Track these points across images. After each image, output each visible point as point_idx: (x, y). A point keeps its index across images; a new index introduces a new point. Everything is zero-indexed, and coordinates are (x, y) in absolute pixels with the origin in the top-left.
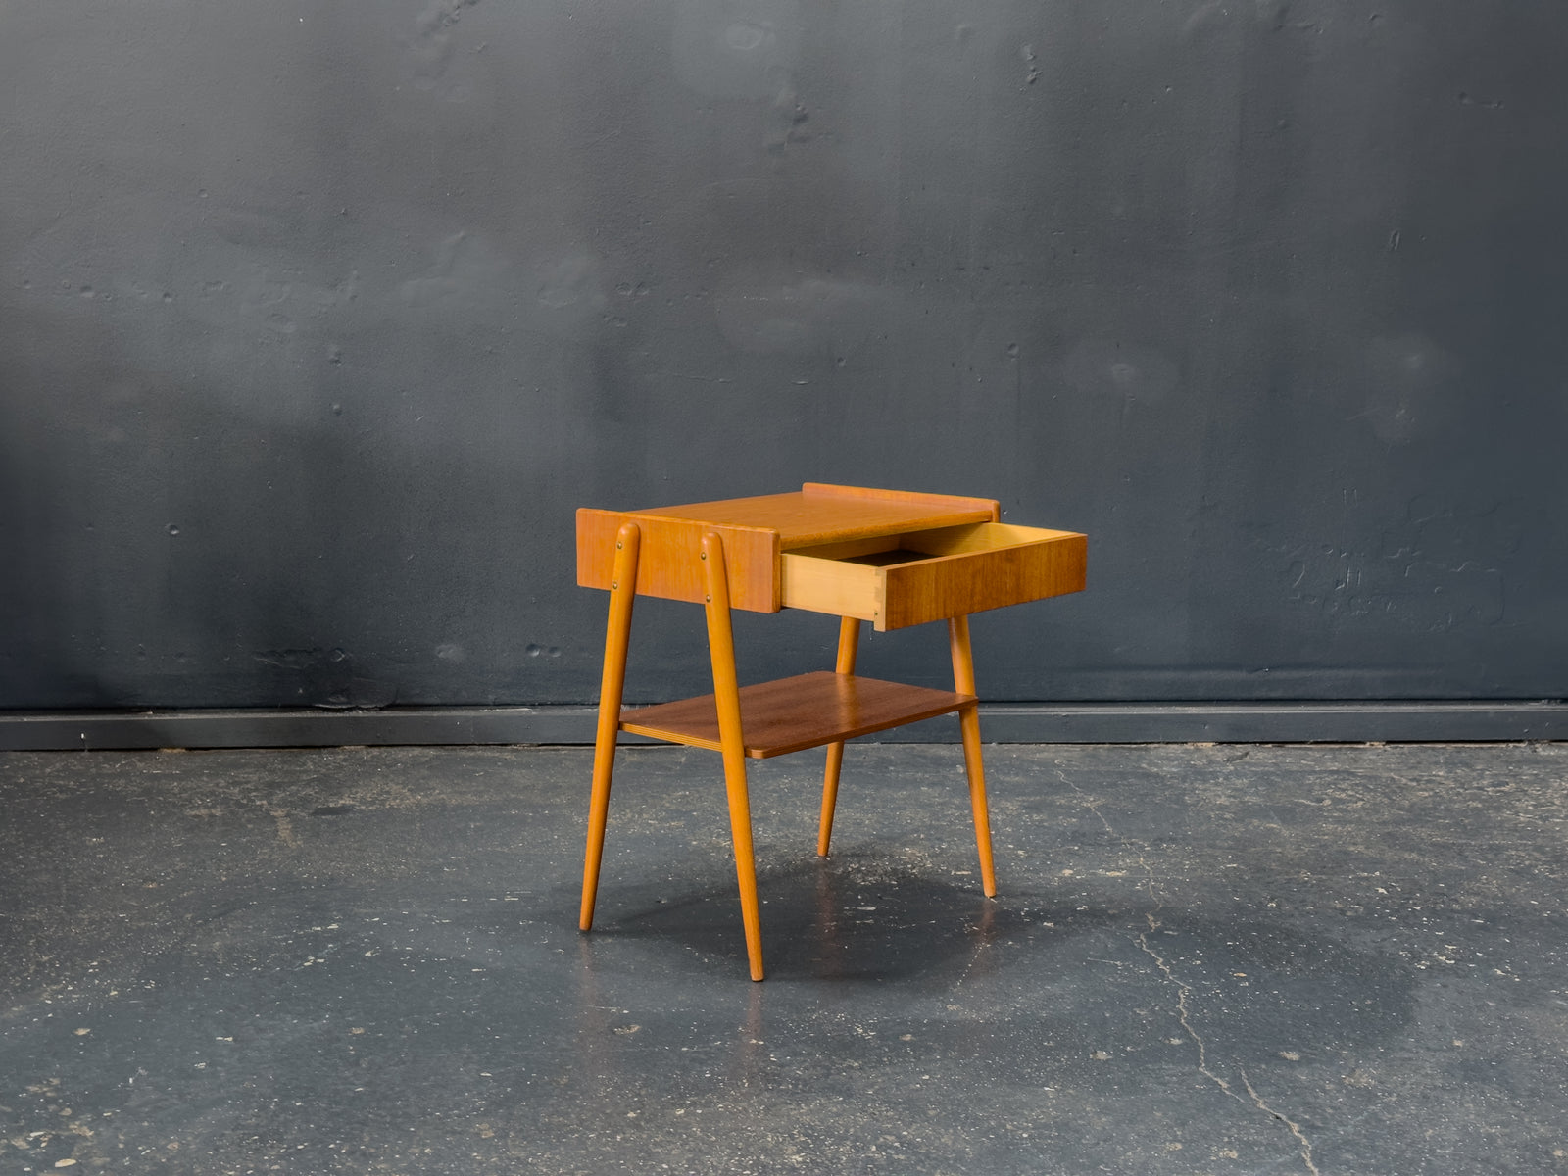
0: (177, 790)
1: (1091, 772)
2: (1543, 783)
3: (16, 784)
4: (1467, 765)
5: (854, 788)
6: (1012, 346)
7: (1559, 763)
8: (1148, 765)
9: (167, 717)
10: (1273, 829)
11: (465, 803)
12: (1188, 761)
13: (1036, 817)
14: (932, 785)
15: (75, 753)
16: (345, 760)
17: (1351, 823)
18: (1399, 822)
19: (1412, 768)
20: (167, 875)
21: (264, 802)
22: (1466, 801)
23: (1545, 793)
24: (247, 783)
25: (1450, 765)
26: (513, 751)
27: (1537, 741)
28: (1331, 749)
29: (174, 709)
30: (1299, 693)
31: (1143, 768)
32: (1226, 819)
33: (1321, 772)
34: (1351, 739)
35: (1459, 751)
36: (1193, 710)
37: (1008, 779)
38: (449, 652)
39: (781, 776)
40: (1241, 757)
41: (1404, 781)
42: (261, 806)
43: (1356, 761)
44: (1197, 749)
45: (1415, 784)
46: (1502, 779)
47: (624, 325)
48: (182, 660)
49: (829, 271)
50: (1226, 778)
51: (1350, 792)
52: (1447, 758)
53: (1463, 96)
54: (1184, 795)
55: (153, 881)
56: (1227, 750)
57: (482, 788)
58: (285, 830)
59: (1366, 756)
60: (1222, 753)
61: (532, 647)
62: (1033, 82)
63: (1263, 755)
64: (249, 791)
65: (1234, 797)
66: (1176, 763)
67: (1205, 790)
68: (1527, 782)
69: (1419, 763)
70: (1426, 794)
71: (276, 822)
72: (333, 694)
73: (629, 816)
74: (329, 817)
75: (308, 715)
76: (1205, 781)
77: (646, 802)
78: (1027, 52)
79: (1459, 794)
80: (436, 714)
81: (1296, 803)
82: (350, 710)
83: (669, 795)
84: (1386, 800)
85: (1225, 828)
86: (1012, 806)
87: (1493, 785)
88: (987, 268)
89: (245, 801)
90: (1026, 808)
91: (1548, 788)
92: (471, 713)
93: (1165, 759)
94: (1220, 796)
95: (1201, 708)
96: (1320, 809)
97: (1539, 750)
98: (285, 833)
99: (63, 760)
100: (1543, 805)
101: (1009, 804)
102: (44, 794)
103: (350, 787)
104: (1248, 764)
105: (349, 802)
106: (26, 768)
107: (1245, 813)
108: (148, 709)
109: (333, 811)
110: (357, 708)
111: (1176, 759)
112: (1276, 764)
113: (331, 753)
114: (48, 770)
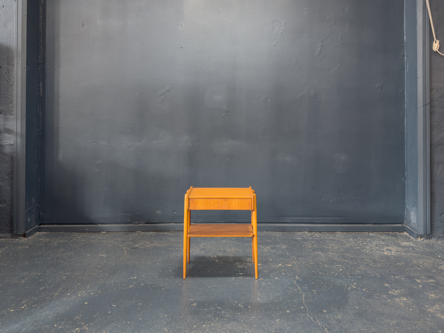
0: (104, 243)
1: (284, 239)
2: (371, 242)
3: (74, 241)
4: (357, 238)
6: (267, 154)
8: (295, 237)
10: (320, 254)
11: (161, 246)
12: (303, 236)
13: (273, 251)
15: (85, 233)
16: (137, 235)
17: (335, 252)
18: (344, 252)
19: (346, 238)
20: (103, 264)
22: (356, 247)
23: (371, 245)
24: (118, 241)
25: (353, 238)
26: (170, 232)
27: (369, 232)
28: (330, 233)
29: (104, 224)
30: (324, 222)
31: (294, 238)
32: (311, 251)
33: (329, 240)
34: (333, 231)
35: (355, 234)
36: (303, 225)
37: (268, 241)
38: (159, 212)
39: (223, 240)
40: (313, 235)
42: (121, 247)
43: (335, 237)
44: (304, 233)
45: (347, 242)
46: (363, 241)
47: (194, 149)
48: (107, 214)
49: (233, 139)
50: (310, 241)
51: (334, 245)
53: (349, 110)
54: (302, 245)
55: (100, 265)
57: (164, 242)
58: (125, 252)
59: (338, 235)
60: (309, 234)
61: (175, 211)
63: (317, 235)
64: (119, 243)
65: (312, 246)
66: (300, 237)
67: (306, 244)
68: (368, 242)
69: (347, 237)
70: (349, 245)
71: (124, 251)
72: (136, 221)
73: (193, 250)
74: (134, 250)
75: (130, 225)
76: (306, 242)
77: (196, 246)
78: (269, 101)
79: (355, 245)
80: (155, 225)
81: (324, 247)
82: (139, 224)
83: (201, 244)
84: (341, 247)
85: (311, 254)
86: (269, 248)
87: (361, 243)
88: (262, 139)
89: (118, 245)
90: (271, 248)
92: (162, 225)
94: (309, 245)
95: (305, 225)
96: (329, 249)
97: (370, 234)
98: (125, 254)
99: (82, 235)
100: (371, 248)
101: (268, 247)
102: (79, 243)
103: (138, 242)
104: (315, 237)
105: (138, 246)
106: (75, 237)
107: (315, 250)
108: (99, 224)
109: (135, 248)
110: (140, 224)
111: (300, 236)
112: (320, 237)
113: (135, 233)
114: (80, 237)
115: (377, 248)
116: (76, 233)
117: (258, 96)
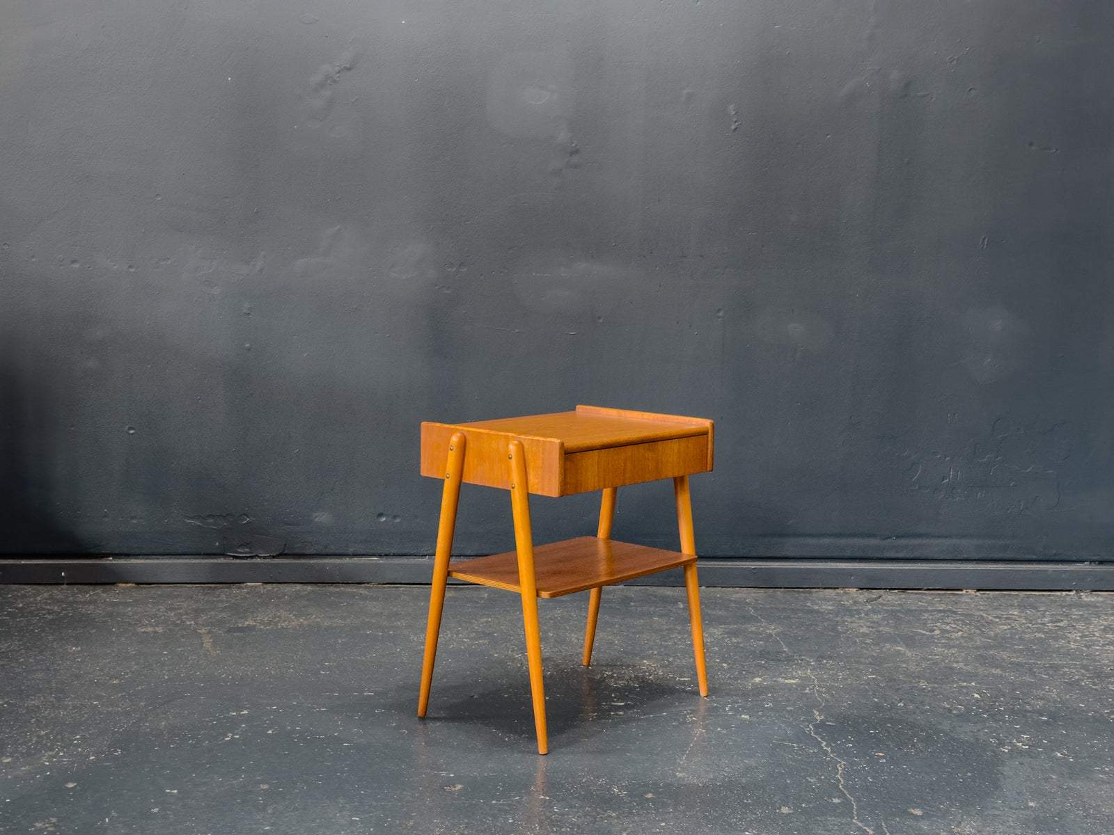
0: (130, 614)
1: (772, 608)
2: (1086, 620)
3: (17, 608)
4: (1034, 608)
5: (607, 617)
6: (719, 311)
7: (1098, 607)
8: (811, 603)
9: (122, 561)
10: (900, 650)
11: (335, 625)
12: (839, 601)
13: (734, 640)
14: (661, 616)
15: (57, 586)
16: (248, 593)
17: (954, 647)
18: (987, 647)
19: (995, 609)
20: (126, 674)
21: (193, 622)
22: (1033, 633)
23: (1088, 628)
24: (181, 609)
25: (1022, 607)
26: (366, 588)
27: (1082, 591)
28: (939, 594)
29: (127, 556)
30: (917, 554)
31: (809, 606)
32: (866, 644)
33: (932, 611)
34: (952, 587)
35: (1028, 597)
36: (842, 565)
37: (714, 612)
38: (322, 518)
39: (555, 608)
40: (876, 599)
41: (990, 618)
42: (190, 625)
43: (956, 603)
44: (846, 593)
45: (997, 620)
46: (1058, 617)
47: (449, 292)
48: (135, 521)
49: (592, 257)
50: (866, 614)
51: (953, 626)
52: (1019, 602)
53: (1031, 144)
54: (837, 625)
55: (116, 678)
56: (866, 595)
57: (345, 614)
59: (963, 599)
60: (863, 596)
61: (381, 515)
62: (736, 129)
63: (892, 598)
64: (181, 614)
65: (872, 627)
66: (831, 603)
67: (852, 622)
68: (1075, 620)
69: (1001, 605)
70: (1006, 627)
71: (201, 637)
72: (240, 547)
73: (450, 635)
74: (239, 634)
75: (221, 560)
76: (852, 616)
77: (461, 626)
78: (731, 109)
79: (1029, 627)
80: (312, 561)
81: (914, 633)
82: (252, 557)
83: (477, 621)
84: (978, 632)
85: (867, 649)
87: (1052, 621)
88: (702, 256)
89: (179, 622)
90: (727, 633)
91: (1090, 624)
92: (336, 561)
93: (824, 601)
94: (862, 627)
95: (848, 564)
96: (932, 637)
97: (1084, 597)
98: (207, 645)
99: (48, 591)
100: (1086, 636)
101: (716, 631)
102: (37, 616)
103: (252, 612)
104: (881, 604)
105: (252, 623)
106: (24, 596)
107: (880, 639)
108: (110, 555)
109: (241, 630)
110: (257, 556)
111: (831, 600)
112: (900, 605)
113: (239, 588)
114: (39, 598)
115: (1108, 638)
116: (26, 586)
117: (686, 91)
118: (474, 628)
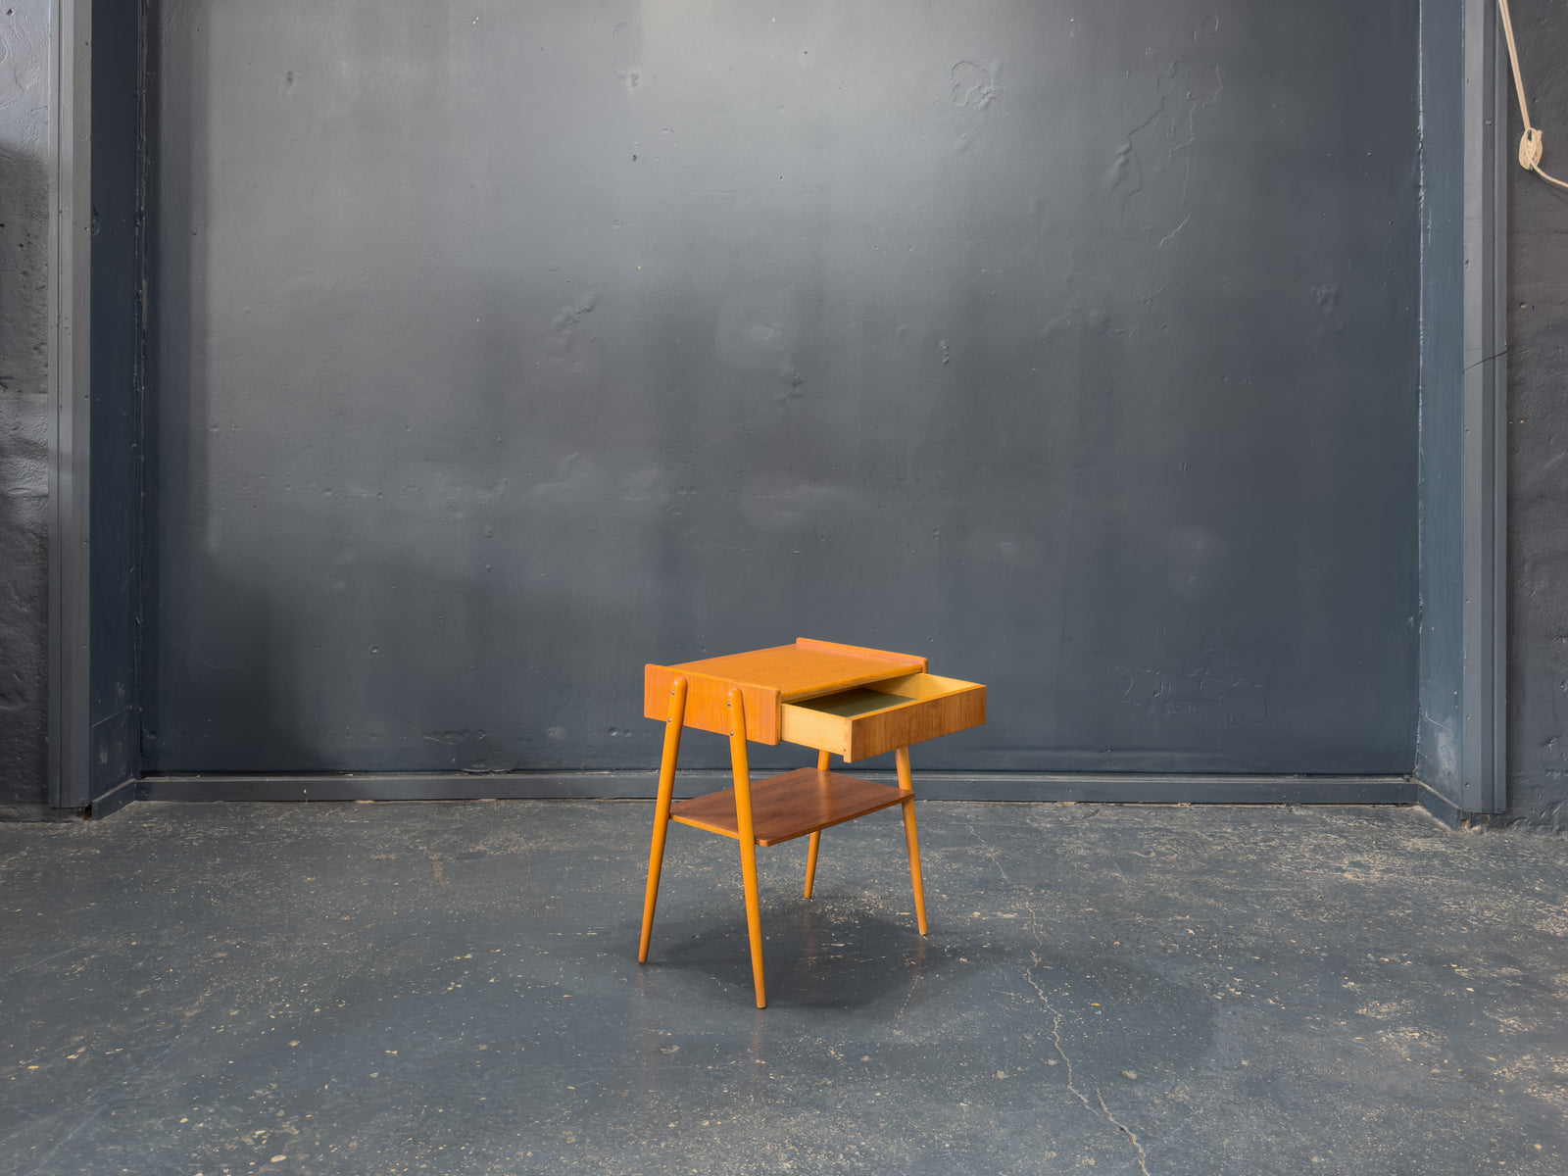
0: (366, 837)
1: (991, 827)
2: (1297, 838)
3: (258, 831)
4: (1248, 824)
5: (830, 838)
6: (936, 530)
7: (1307, 822)
8: (1031, 820)
9: (362, 779)
10: (1117, 877)
11: (563, 850)
12: (1058, 817)
13: (954, 867)
14: (883, 836)
15: (298, 803)
16: (481, 811)
17: (1168, 872)
18: (1201, 873)
19: (1209, 825)
20: (357, 909)
21: (425, 848)
22: (1246, 854)
23: (1298, 847)
24: (414, 831)
25: (1235, 823)
26: (597, 803)
27: (1292, 804)
28: (1154, 808)
29: (366, 772)
30: (1132, 768)
31: (1027, 824)
32: (1084, 869)
33: (1148, 830)
34: (1166, 799)
35: (1241, 810)
36: (1060, 779)
37: (935, 832)
38: (556, 733)
40: (1093, 814)
41: (1205, 837)
42: (423, 851)
43: (1171, 818)
44: (1064, 807)
45: (1211, 839)
46: (1270, 835)
47: (680, 514)
48: (375, 739)
49: (815, 480)
50: (1084, 834)
51: (1169, 846)
52: (1233, 817)
53: (1223, 377)
54: (1056, 847)
55: (347, 914)
56: (1084, 809)
57: (574, 837)
58: (438, 870)
59: (1181, 814)
60: (1080, 811)
61: (612, 730)
62: (947, 362)
63: (1109, 812)
64: (415, 838)
65: (1090, 849)
66: (1050, 819)
67: (1070, 843)
68: (1286, 838)
69: (1214, 821)
70: (1219, 848)
71: (432, 865)
72: (476, 762)
73: (675, 861)
74: (467, 862)
75: (457, 776)
76: (1070, 836)
77: (687, 850)
78: (942, 344)
79: (1241, 848)
80: (545, 777)
81: (1131, 855)
82: (486, 773)
83: (703, 843)
84: (1193, 854)
85: (1085, 877)
86: (937, 855)
87: (1263, 840)
88: (917, 480)
89: (412, 847)
90: (947, 857)
91: (1301, 844)
92: (569, 776)
93: (1043, 816)
94: (1080, 849)
95: (1065, 777)
96: (1148, 861)
97: (1294, 811)
98: (438, 875)
99: (289, 810)
100: (1297, 858)
101: (934, 854)
102: (277, 839)
103: (484, 835)
104: (1098, 820)
105: (483, 848)
106: (265, 817)
107: (1099, 863)
108: (350, 772)
109: (471, 856)
110: (492, 772)
111: (1051, 815)
112: (1117, 821)
113: (473, 804)
114: (280, 819)
115: (1317, 859)
116: (269, 804)
117: (900, 328)
118: (699, 852)
